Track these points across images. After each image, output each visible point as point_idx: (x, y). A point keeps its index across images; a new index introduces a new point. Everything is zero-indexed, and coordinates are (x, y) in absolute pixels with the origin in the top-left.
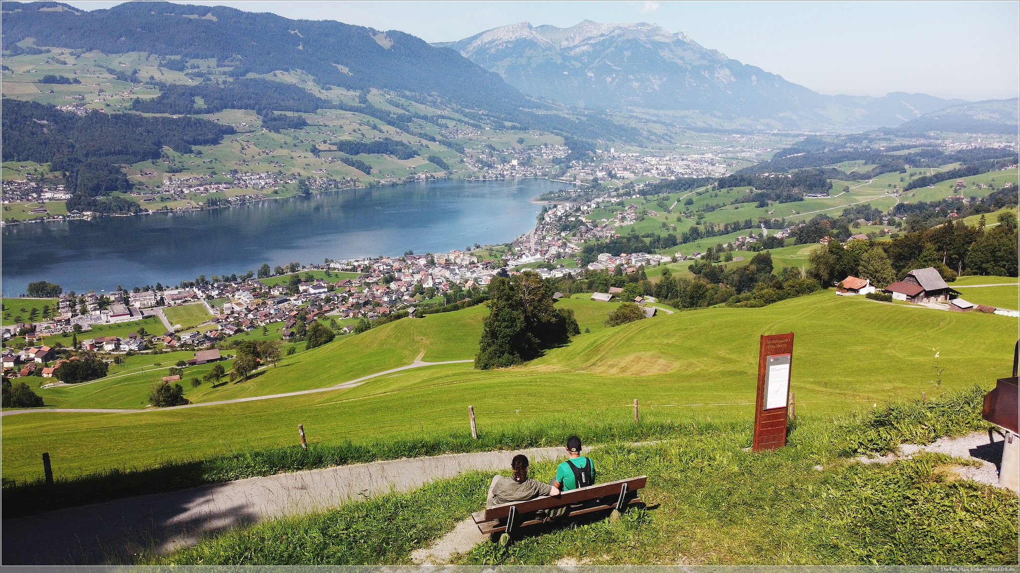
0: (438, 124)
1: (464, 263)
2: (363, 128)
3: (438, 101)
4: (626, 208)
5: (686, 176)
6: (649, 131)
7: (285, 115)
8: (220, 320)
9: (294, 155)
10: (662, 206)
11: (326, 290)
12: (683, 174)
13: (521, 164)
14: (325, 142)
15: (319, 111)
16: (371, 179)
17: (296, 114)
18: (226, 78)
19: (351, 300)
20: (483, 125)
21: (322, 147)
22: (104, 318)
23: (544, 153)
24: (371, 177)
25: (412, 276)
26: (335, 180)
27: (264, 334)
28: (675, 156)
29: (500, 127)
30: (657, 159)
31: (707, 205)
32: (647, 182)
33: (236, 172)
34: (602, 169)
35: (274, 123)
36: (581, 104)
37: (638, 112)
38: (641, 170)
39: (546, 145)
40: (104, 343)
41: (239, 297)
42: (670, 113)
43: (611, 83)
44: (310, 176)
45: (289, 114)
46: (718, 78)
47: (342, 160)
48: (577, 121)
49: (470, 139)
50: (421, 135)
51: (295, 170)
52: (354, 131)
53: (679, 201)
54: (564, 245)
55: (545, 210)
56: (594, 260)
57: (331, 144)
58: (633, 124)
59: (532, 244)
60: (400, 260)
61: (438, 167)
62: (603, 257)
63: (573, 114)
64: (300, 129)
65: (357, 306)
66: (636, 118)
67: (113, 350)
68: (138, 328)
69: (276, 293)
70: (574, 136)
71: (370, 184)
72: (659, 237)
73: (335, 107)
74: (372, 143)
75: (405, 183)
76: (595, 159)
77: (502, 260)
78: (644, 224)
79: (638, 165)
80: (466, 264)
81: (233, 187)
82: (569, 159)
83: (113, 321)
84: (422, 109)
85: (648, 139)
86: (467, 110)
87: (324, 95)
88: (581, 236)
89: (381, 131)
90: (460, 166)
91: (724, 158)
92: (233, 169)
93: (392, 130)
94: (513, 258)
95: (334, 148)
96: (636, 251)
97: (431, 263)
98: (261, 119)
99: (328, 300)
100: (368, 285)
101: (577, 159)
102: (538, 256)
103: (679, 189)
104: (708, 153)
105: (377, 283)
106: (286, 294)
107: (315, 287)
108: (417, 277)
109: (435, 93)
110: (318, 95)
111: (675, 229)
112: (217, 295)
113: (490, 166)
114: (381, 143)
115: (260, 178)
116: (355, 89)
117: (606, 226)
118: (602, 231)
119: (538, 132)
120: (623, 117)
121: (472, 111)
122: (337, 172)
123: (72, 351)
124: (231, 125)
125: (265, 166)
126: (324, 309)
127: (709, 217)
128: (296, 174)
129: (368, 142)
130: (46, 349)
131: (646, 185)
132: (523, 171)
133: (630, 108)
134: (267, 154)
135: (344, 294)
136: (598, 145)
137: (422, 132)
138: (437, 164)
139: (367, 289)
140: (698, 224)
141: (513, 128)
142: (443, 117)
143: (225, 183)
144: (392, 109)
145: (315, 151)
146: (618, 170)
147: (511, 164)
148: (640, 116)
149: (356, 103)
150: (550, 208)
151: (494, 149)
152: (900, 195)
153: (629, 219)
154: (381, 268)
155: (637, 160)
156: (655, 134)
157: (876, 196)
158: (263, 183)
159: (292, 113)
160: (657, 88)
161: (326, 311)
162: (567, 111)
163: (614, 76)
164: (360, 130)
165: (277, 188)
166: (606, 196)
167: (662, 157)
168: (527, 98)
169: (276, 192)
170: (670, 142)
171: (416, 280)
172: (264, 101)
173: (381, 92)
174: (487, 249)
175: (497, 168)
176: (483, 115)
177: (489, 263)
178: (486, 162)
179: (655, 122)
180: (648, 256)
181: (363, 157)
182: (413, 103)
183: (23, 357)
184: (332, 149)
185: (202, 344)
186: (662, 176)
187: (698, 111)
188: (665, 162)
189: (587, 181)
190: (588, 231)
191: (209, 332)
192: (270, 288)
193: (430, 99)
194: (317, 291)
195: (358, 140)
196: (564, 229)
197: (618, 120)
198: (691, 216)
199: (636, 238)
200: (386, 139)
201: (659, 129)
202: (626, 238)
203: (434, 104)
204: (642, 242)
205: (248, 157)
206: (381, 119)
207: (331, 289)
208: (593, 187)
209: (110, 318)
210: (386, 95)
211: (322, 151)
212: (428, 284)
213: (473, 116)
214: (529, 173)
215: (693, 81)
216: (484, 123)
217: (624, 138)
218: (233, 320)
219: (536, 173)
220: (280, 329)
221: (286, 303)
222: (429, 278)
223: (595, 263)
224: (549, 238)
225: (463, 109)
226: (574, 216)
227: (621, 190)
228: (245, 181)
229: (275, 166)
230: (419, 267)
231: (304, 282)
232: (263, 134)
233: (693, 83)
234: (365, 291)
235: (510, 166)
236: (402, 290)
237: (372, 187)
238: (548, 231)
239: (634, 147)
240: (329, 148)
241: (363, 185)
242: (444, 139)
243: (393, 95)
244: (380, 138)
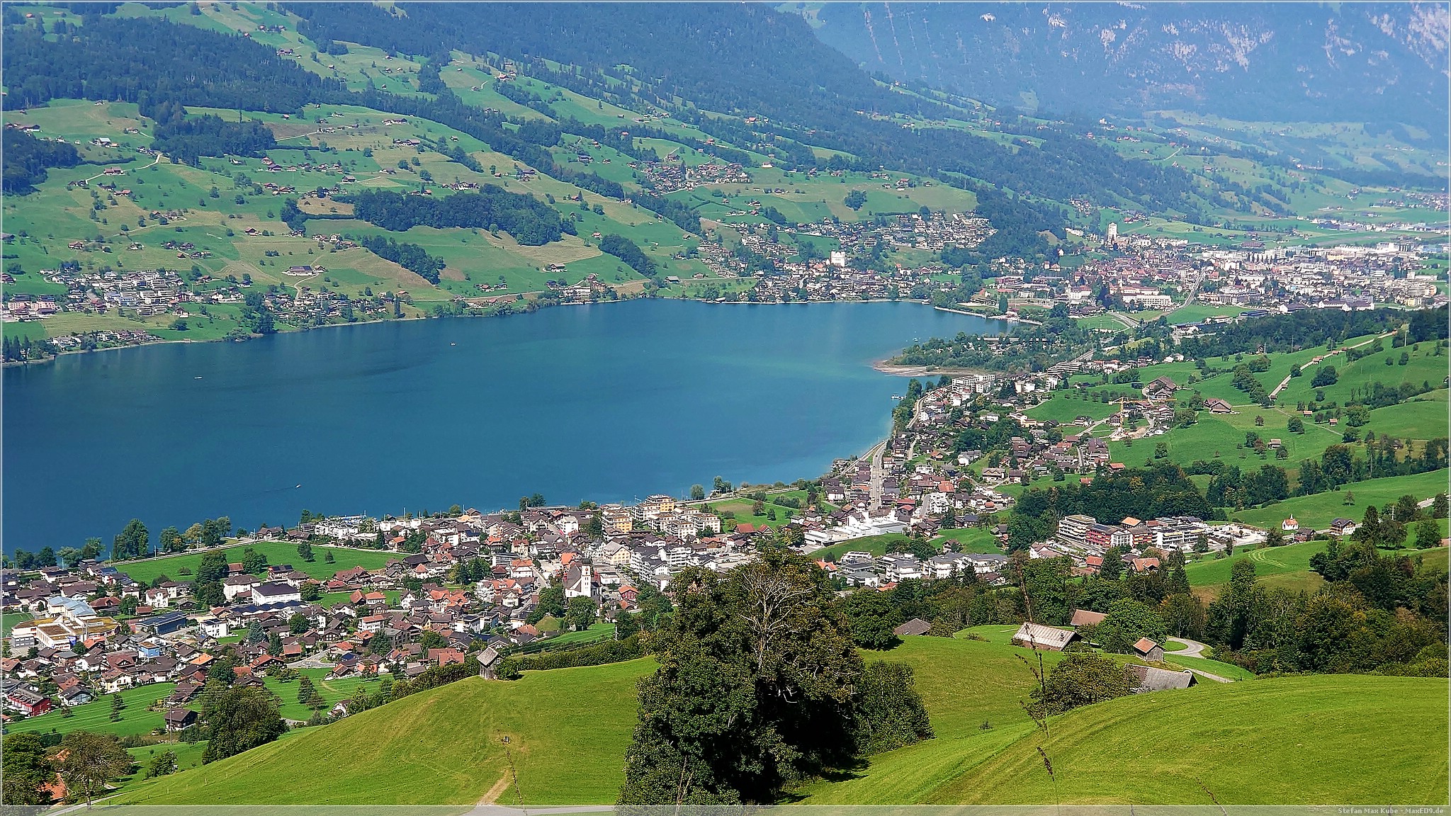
0: (631, 152)
1: (684, 532)
2: (428, 157)
3: (635, 89)
4: (1145, 391)
5: (1321, 305)
6: (1220, 180)
7: (216, 117)
9: (237, 226)
10: (1246, 385)
11: (297, 597)
12: (1312, 300)
13: (857, 264)
14: (321, 193)
15: (309, 109)
16: (441, 296)
17: (247, 117)
18: (64, 15)
19: (363, 626)
20: (753, 156)
21: (314, 207)
23: (920, 234)
24: (443, 292)
25: (538, 566)
26: (343, 298)
27: (115, 718)
28: (1290, 249)
29: (800, 162)
30: (1241, 256)
31: (1378, 386)
32: (1208, 320)
33: (76, 267)
34: (1082, 280)
35: (187, 139)
36: (1029, 101)
37: (1188, 125)
38: (1192, 287)
39: (925, 212)
41: (57, 610)
42: (1279, 129)
43: (1115, 45)
44: (278, 283)
45: (229, 116)
46: (1417, 35)
47: (366, 243)
48: (1016, 149)
49: (718, 194)
50: (586, 181)
51: (237, 268)
52: (403, 165)
53: (1296, 373)
54: (965, 490)
55: (917, 391)
56: (1048, 533)
57: (337, 199)
58: (1172, 157)
59: (875, 488)
60: (506, 519)
61: (625, 266)
62: (1077, 524)
63: (1005, 130)
64: (255, 156)
65: (379, 644)
66: (1182, 141)
69: (159, 601)
70: (1005, 189)
71: (439, 309)
72: (1236, 472)
73: (353, 100)
74: (449, 198)
75: (534, 308)
76: (1061, 253)
77: (791, 526)
78: (1191, 436)
79: (1183, 273)
80: (688, 536)
81: (66, 310)
82: (989, 249)
84: (589, 109)
85: (1216, 200)
86: (712, 115)
87: (326, 67)
88: (1014, 465)
89: (475, 167)
90: (686, 265)
91: (1431, 256)
92: (70, 259)
93: (505, 163)
94: (823, 522)
95: (347, 209)
96: (1170, 510)
97: (594, 530)
98: (151, 128)
99: (300, 625)
100: (415, 586)
101: (1015, 251)
102: (892, 517)
103: (1300, 341)
104: (1385, 243)
105: (438, 581)
106: (187, 606)
107: (267, 590)
108: (550, 568)
109: (627, 68)
110: (309, 66)
111: (1282, 452)
113: (770, 268)
114: (472, 199)
115: (142, 286)
116: (410, 53)
117: (1085, 438)
118: (1074, 453)
119: (906, 176)
120: (1144, 139)
121: (725, 117)
122: (353, 276)
124: (70, 141)
125: (156, 256)
126: (287, 650)
127: (1382, 421)
128: (240, 278)
129: (439, 196)
131: (1203, 328)
132: (860, 283)
133: (1165, 114)
134: (164, 222)
135: (347, 611)
136: (1071, 216)
137: (588, 171)
138: (625, 258)
139: (411, 597)
140: (1348, 439)
141: (837, 164)
142: (646, 133)
143: (45, 299)
144: (508, 107)
145: (293, 216)
146: (1127, 285)
147: (828, 262)
148: (1193, 136)
149: (412, 91)
150: (930, 387)
151: (782, 221)
154: (455, 540)
155: (1182, 258)
156: (1235, 187)
158: (148, 301)
159: (237, 112)
160: (1243, 61)
161: (292, 657)
162: (987, 122)
163: (1123, 26)
164: (418, 164)
165: (185, 315)
166: (1089, 356)
167: (1255, 251)
168: (879, 83)
169: (181, 326)
170: (1278, 209)
171: (546, 575)
172: (163, 81)
173: (480, 61)
174: (750, 496)
175: (789, 272)
176: (755, 127)
177: (753, 534)
178: (760, 257)
179: (1235, 154)
180: (1204, 527)
181: (422, 236)
182: (566, 93)
184: (339, 212)
186: (1252, 303)
187: (1359, 126)
188: (1263, 266)
189: (1036, 314)
190: (1035, 449)
192: (143, 588)
193: (613, 82)
194: (272, 600)
195: (412, 190)
196: (968, 444)
197: (1131, 148)
198: (1329, 415)
199: (1171, 473)
200: (489, 189)
201: (1248, 174)
202: (1140, 473)
203: (623, 97)
204: (1186, 485)
205: (113, 228)
206: (476, 133)
207: (312, 594)
208: (1053, 330)
210: (493, 70)
211: (313, 217)
212: (579, 589)
213: (727, 132)
214: (876, 287)
215: (1346, 42)
216: (757, 151)
217: (1146, 198)
218: (34, 674)
219: (896, 287)
220: (159, 702)
221: (183, 631)
222: (584, 572)
223: (1048, 542)
224: (925, 470)
225: (701, 112)
226: (996, 410)
227: (1131, 340)
228: (98, 295)
229: (182, 256)
230: (559, 541)
231: (240, 572)
232: (154, 169)
233: (1345, 47)
234: (406, 603)
235: (826, 266)
236: (505, 602)
237: (443, 317)
238: (921, 449)
239: (1175, 223)
240: (333, 210)
241: (421, 311)
242: (647, 190)
243: (511, 72)
244: (471, 186)
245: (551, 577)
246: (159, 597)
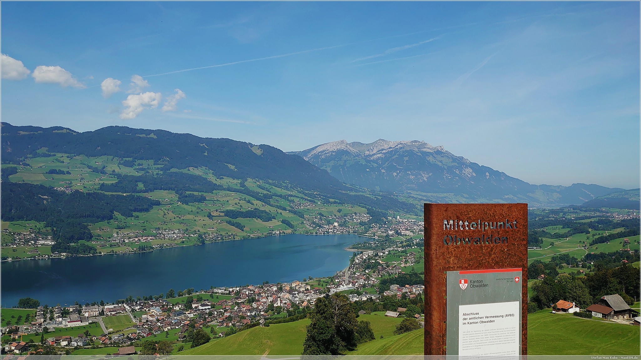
0: (288, 200)
1: (302, 290)
2: (242, 202)
3: (289, 186)
4: (408, 255)
7: (193, 194)
8: (139, 327)
9: (196, 218)
11: (210, 307)
13: (340, 225)
14: (217, 211)
15: (214, 191)
16: (244, 234)
17: (200, 194)
18: (158, 171)
19: (226, 314)
21: (215, 214)
24: (245, 233)
25: (267, 298)
26: (221, 235)
27: (167, 337)
29: (326, 202)
33: (159, 229)
34: (392, 229)
35: (186, 199)
36: (378, 188)
37: (414, 194)
38: (417, 230)
39: (355, 213)
40: (61, 340)
41: (153, 311)
42: (435, 195)
43: (397, 176)
44: (206, 232)
45: (196, 193)
46: (464, 174)
47: (227, 222)
48: (375, 199)
49: (308, 209)
50: (277, 207)
51: (196, 228)
52: (236, 204)
54: (368, 279)
55: (355, 255)
56: (389, 289)
57: (220, 212)
58: (411, 201)
59: (346, 278)
60: (259, 287)
61: (287, 226)
62: (394, 287)
63: (373, 195)
64: (201, 202)
65: (229, 319)
66: (413, 197)
67: (66, 345)
68: (85, 331)
69: (177, 308)
70: (373, 208)
71: (244, 237)
73: (224, 189)
74: (246, 211)
75: (266, 236)
76: (387, 223)
77: (327, 288)
78: (420, 265)
79: (415, 227)
80: (303, 291)
81: (156, 239)
82: (370, 222)
83: (70, 325)
84: (279, 191)
85: (421, 210)
86: (306, 192)
87: (218, 182)
88: (379, 272)
89: (252, 204)
90: (301, 226)
92: (157, 227)
93: (259, 203)
94: (334, 287)
95: (223, 214)
96: (416, 283)
97: (280, 290)
98: (177, 196)
99: (210, 314)
100: (238, 304)
101: (376, 222)
102: (351, 285)
105: (243, 303)
106: (184, 310)
107: (202, 305)
108: (270, 299)
109: (287, 182)
110: (215, 182)
112: (138, 309)
113: (320, 227)
114: (252, 211)
115: (174, 233)
116: (238, 179)
117: (395, 266)
118: (393, 270)
119: (350, 205)
120: (404, 197)
121: (310, 192)
122: (223, 230)
123: (40, 346)
124: (159, 200)
125: (178, 226)
126: (207, 320)
128: (197, 231)
129: (244, 211)
130: (23, 343)
131: (421, 240)
132: (341, 230)
133: (409, 191)
134: (180, 218)
135: (221, 310)
136: (389, 214)
137: (278, 205)
138: (287, 224)
139: (237, 307)
141: (335, 203)
142: (291, 196)
143: (151, 236)
144: (260, 190)
145: (210, 216)
146: (402, 230)
148: (415, 196)
149: (238, 187)
150: (358, 254)
151: (323, 216)
152: (588, 248)
153: (410, 262)
154: (247, 293)
155: (415, 224)
157: (572, 249)
158: (175, 236)
159: (198, 193)
160: (426, 179)
161: (209, 322)
162: (369, 193)
163: (398, 172)
164: (239, 204)
165: (184, 240)
166: (395, 247)
168: (344, 184)
169: (183, 242)
171: (269, 301)
172: (181, 186)
173: (254, 180)
174: (317, 281)
175: (325, 227)
176: (316, 194)
177: (318, 290)
178: (318, 224)
181: (240, 220)
182: (274, 187)
183: (7, 349)
184: (221, 215)
185: (124, 343)
187: (453, 194)
189: (382, 237)
190: (384, 269)
191: (130, 334)
192: (173, 305)
193: (284, 185)
194: (204, 308)
195: (238, 210)
196: (368, 268)
197: (401, 199)
199: (416, 274)
200: (256, 209)
202: (409, 274)
203: (286, 188)
204: (419, 277)
205: (168, 220)
206: (253, 196)
207: (213, 306)
208: (386, 240)
209: (67, 323)
210: (257, 182)
211: (215, 216)
212: (277, 304)
213: (310, 196)
214: (345, 231)
215: (449, 175)
216: (317, 200)
217: (405, 210)
218: (147, 326)
219: (349, 231)
220: (177, 333)
221: (183, 316)
222: (278, 300)
223: (388, 291)
224: (358, 274)
225: (304, 191)
226: (374, 259)
227: (404, 243)
228: (164, 235)
229: (184, 226)
230: (272, 292)
231: (196, 301)
232: (178, 206)
233: (448, 176)
234: (236, 308)
235: (333, 226)
236: (260, 308)
237: (245, 239)
238: (357, 268)
239: (412, 216)
240: (219, 214)
241: (240, 238)
242: (292, 209)
243: (261, 183)
244: (252, 208)
245: (270, 301)
246: (177, 307)
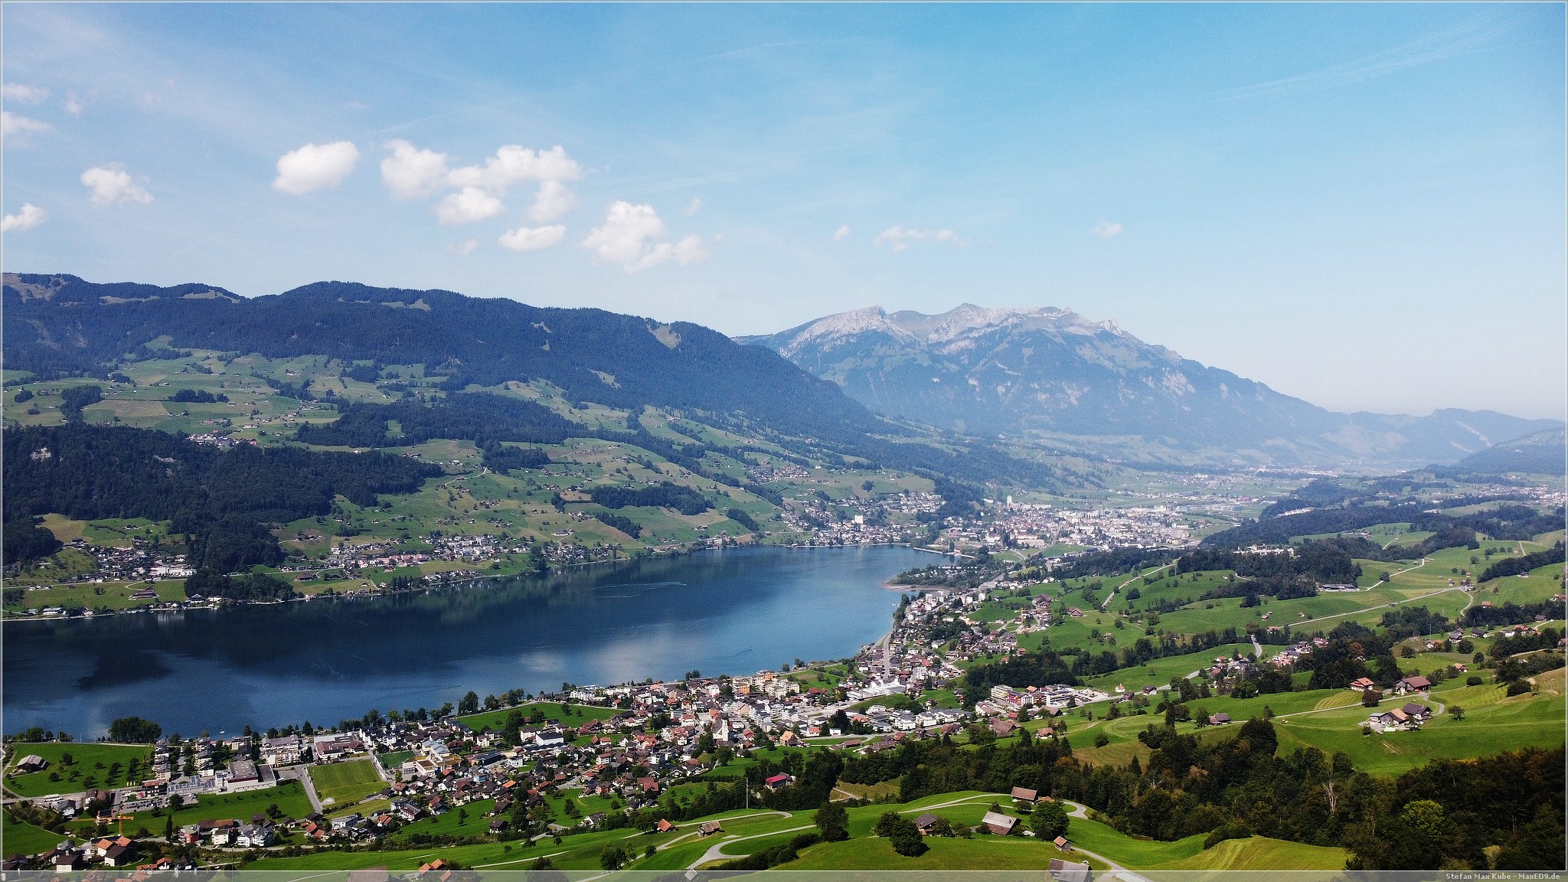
0: (744, 461)
1: (779, 694)
2: (631, 466)
3: (745, 424)
4: (1034, 602)
5: (1126, 545)
6: (1066, 469)
7: (517, 447)
8: (396, 792)
9: (527, 508)
10: (1091, 599)
11: (561, 740)
12: (1121, 541)
13: (869, 522)
14: (574, 489)
15: (568, 441)
16: (639, 546)
17: (534, 447)
18: (436, 392)
19: (599, 761)
20: (811, 461)
21: (570, 496)
22: (221, 784)
23: (904, 505)
24: (640, 543)
25: (697, 717)
26: (585, 548)
27: (461, 823)
28: (1107, 510)
29: (837, 464)
30: (1080, 515)
31: (1163, 601)
32: (1065, 554)
33: (439, 534)
34: (995, 530)
35: (501, 460)
36: (960, 426)
37: (1047, 438)
38: (1055, 534)
39: (907, 492)
40: (214, 831)
41: (428, 749)
42: (1096, 439)
43: (1005, 394)
44: (549, 540)
45: (524, 446)
46: (1168, 388)
47: (598, 516)
48: (955, 454)
49: (792, 484)
50: (718, 478)
51: (527, 532)
52: (619, 471)
53: (1117, 591)
54: (936, 665)
55: (906, 602)
56: (985, 696)
57: (582, 492)
58: (1040, 457)
59: (886, 662)
60: (678, 687)
61: (741, 526)
62: (999, 692)
63: (948, 443)
64: (538, 468)
65: (608, 773)
66: (1044, 448)
67: (226, 845)
68: (267, 804)
69: (484, 743)
70: (950, 477)
71: (638, 554)
72: (1088, 655)
73: (591, 435)
74: (644, 490)
75: (691, 551)
76: (982, 514)
77: (840, 689)
78: (1062, 631)
79: (1049, 525)
80: (781, 697)
81: (433, 559)
82: (942, 514)
83: (232, 788)
84: (720, 436)
85: (1065, 481)
86: (788, 438)
87: (576, 416)
88: (964, 649)
89: (657, 471)
90: (775, 525)
91: (1184, 513)
92: (436, 530)
93: (673, 468)
94: (857, 686)
95: (587, 497)
96: (1053, 681)
97: (727, 694)
98: (481, 454)
99: (563, 760)
100: (627, 731)
101: (956, 514)
102: (896, 683)
103: (1117, 569)
104: (1158, 505)
105: (640, 729)
106: (500, 746)
107: (544, 737)
108: (705, 718)
109: (741, 412)
110: (567, 417)
111: (1112, 641)
112: (394, 745)
113: (821, 526)
114: (656, 490)
115: (475, 544)
116: (622, 407)
117: (1003, 632)
118: (996, 641)
119: (895, 472)
120: (1024, 447)
121: (795, 439)
122: (589, 535)
123: (163, 844)
124: (437, 462)
125: (483, 526)
126: (557, 777)
127: (1168, 622)
128: (528, 538)
129: (638, 488)
130: (123, 841)
131: (1063, 560)
132: (871, 533)
133: (1034, 432)
134: (487, 507)
135: (590, 749)
136: (987, 492)
137: (720, 472)
138: (741, 521)
139: (625, 740)
140: (1149, 633)
141: (857, 466)
142: (751, 449)
143: (421, 553)
144: (675, 436)
145: (558, 502)
146: (1019, 533)
147: (853, 522)
148: (1049, 444)
149: (623, 429)
150: (914, 599)
151: (828, 499)
152: (1474, 589)
153: (1038, 621)
154: (649, 702)
155: (1049, 517)
156: (1075, 474)
157: (1435, 590)
158: (478, 553)
159: (528, 444)
160: (1075, 402)
161: (560, 782)
162: (938, 438)
163: (1009, 384)
164: (627, 470)
165: (498, 561)
166: (1001, 578)
167: (1087, 511)
168: (878, 418)
169: (496, 567)
170: (1099, 486)
171: (702, 723)
172: (488, 428)
173: (660, 411)
174: (815, 669)
175: (831, 528)
176: (811, 445)
177: (818, 694)
178: (816, 520)
179: (1074, 455)
180: (1072, 691)
181: (630, 512)
182: (708, 428)
183: (88, 854)
184: (584, 499)
185: (363, 838)
186: (1089, 543)
187: (1140, 437)
188: (1092, 521)
189: (970, 551)
190: (974, 639)
191: (376, 815)
192: (475, 735)
193: (733, 420)
194: (548, 742)
195: (623, 486)
196: (937, 636)
197: (1017, 452)
198: (1137, 618)
199: (1052, 656)
200: (665, 484)
201: (1081, 466)
202: (1035, 656)
203: (738, 429)
204: (1061, 664)
205: (459, 512)
206: (658, 452)
207: (570, 737)
208: (979, 562)
209: (227, 784)
210: (667, 416)
211: (569, 502)
212: (721, 734)
213: (796, 447)
214: (880, 536)
215: (1130, 391)
216: (813, 458)
217: (1027, 480)
218: (415, 792)
219: (892, 536)
220: (486, 813)
221: (498, 763)
222: (724, 724)
223: (986, 701)
224: (914, 652)
225: (781, 436)
226: (952, 615)
227: (1024, 567)
228: (451, 550)
229: (497, 526)
230: (709, 701)
231: (529, 723)
232: (483, 477)
233: (1130, 394)
234: (623, 743)
235: (852, 524)
236: (679, 743)
237: (641, 558)
238: (910, 638)
239: (1043, 494)
240: (580, 498)
241: (627, 554)
242: (753, 482)
243: (676, 416)
244: (655, 482)
245: (705, 724)
246: (485, 740)
